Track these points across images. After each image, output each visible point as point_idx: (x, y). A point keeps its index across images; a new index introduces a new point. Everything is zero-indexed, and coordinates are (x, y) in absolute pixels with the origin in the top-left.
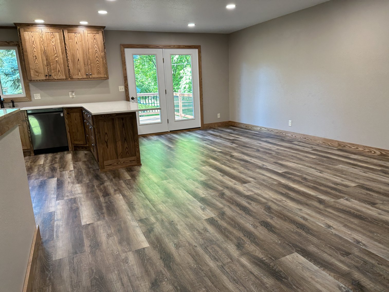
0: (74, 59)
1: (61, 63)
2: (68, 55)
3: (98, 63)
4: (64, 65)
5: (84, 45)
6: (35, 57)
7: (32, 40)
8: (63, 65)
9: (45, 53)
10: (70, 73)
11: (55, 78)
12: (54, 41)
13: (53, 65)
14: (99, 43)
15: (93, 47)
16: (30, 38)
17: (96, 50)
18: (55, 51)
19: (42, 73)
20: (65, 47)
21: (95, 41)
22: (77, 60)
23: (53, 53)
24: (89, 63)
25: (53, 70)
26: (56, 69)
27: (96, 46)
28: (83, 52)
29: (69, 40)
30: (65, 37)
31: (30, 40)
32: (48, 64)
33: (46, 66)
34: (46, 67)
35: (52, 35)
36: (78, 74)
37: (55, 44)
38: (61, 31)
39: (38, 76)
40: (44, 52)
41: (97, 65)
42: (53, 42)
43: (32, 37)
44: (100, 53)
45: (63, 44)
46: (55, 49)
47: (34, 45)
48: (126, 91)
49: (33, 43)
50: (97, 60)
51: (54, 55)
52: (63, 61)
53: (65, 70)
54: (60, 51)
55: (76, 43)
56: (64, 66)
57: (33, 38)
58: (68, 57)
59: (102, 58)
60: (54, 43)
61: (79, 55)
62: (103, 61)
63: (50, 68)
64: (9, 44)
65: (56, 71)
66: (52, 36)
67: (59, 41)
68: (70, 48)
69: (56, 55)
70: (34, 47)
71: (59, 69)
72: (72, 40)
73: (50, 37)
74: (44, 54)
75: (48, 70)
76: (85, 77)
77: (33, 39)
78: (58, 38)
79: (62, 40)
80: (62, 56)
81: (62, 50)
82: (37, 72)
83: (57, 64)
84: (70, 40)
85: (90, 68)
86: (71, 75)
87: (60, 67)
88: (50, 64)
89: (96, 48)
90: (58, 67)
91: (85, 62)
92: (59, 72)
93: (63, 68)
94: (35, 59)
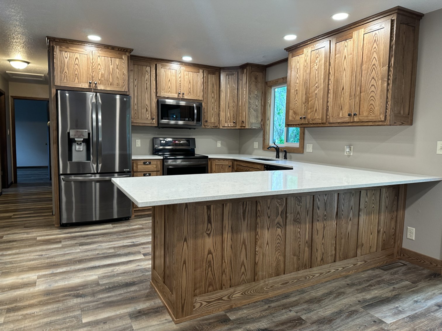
0: (337, 88)
1: (320, 97)
2: (330, 82)
3: (372, 91)
5: (355, 59)
6: (296, 92)
7: (297, 68)
8: (322, 100)
10: (328, 114)
11: (311, 121)
12: (318, 62)
13: (311, 102)
14: (382, 48)
15: (370, 60)
16: (296, 65)
17: (374, 65)
18: (317, 79)
19: (299, 115)
20: (329, 69)
21: (375, 45)
22: (340, 89)
23: (314, 82)
24: (358, 93)
25: (310, 108)
26: (314, 107)
27: (375, 55)
29: (335, 55)
30: (331, 51)
32: (307, 101)
33: (304, 103)
34: (304, 105)
35: (317, 53)
36: (339, 115)
37: (318, 67)
38: (328, 44)
40: (305, 83)
41: (371, 95)
43: (298, 62)
44: (381, 69)
45: (328, 64)
46: (317, 76)
47: (297, 75)
49: (297, 71)
50: (372, 85)
51: (315, 85)
52: (323, 93)
53: (322, 109)
54: (322, 77)
56: (323, 103)
57: (299, 64)
58: (330, 86)
59: (382, 79)
60: (318, 65)
62: (382, 84)
63: (307, 107)
65: (313, 111)
66: (317, 55)
67: (323, 61)
68: (335, 70)
70: (297, 78)
71: (316, 107)
72: (340, 53)
73: (315, 57)
74: (305, 85)
75: (305, 109)
76: (347, 119)
78: (323, 56)
79: (327, 58)
80: (323, 85)
81: (325, 75)
82: (295, 113)
83: (316, 98)
84: (337, 56)
85: (357, 103)
86: (328, 117)
87: (318, 104)
88: (309, 100)
89: (374, 59)
90: (316, 104)
91: (352, 91)
92: (316, 112)
93: (321, 106)
94: (296, 95)
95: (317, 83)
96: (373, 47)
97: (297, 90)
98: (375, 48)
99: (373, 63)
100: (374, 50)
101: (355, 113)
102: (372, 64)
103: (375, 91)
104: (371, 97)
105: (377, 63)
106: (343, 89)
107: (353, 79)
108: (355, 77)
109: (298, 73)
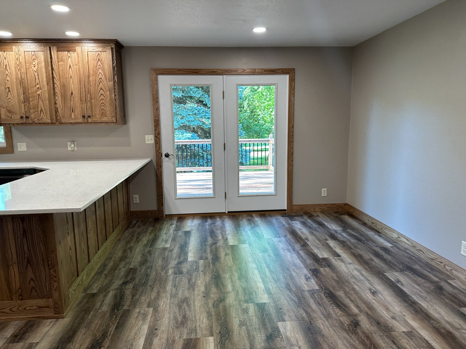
0: (65, 92)
1: (45, 99)
2: (56, 86)
3: (102, 99)
4: (49, 102)
5: (81, 70)
6: (7, 90)
7: (5, 64)
8: (47, 102)
9: (21, 82)
10: (58, 115)
11: (36, 120)
12: (36, 64)
13: (33, 102)
14: (106, 67)
15: (96, 74)
16: (2, 60)
17: (101, 78)
18: (37, 80)
19: (16, 114)
20: (52, 74)
21: (99, 63)
22: (69, 94)
23: (34, 83)
24: (89, 99)
25: (33, 108)
26: (38, 108)
27: (100, 71)
28: (80, 81)
29: (58, 62)
30: (53, 57)
31: (2, 63)
32: (26, 100)
33: (22, 102)
34: (23, 104)
35: (33, 55)
36: (71, 116)
37: (37, 70)
38: (47, 49)
39: (11, 118)
40: (20, 82)
41: (101, 102)
43: (5, 59)
44: (107, 83)
45: (50, 68)
46: (37, 77)
47: (6, 72)
48: (156, 143)
49: (6, 67)
50: (102, 94)
51: (36, 86)
52: (49, 95)
53: (50, 110)
54: (45, 79)
55: (70, 66)
56: (49, 104)
57: (7, 60)
58: (56, 89)
59: (110, 91)
60: (36, 67)
61: (74, 86)
62: (110, 94)
65: (38, 111)
66: (34, 57)
67: (43, 64)
68: (59, 75)
69: (38, 86)
70: (7, 75)
71: (41, 107)
72: (64, 62)
73: (31, 59)
74: (20, 84)
75: (25, 108)
76: (81, 120)
77: (6, 62)
78: (42, 59)
79: (48, 63)
80: (47, 87)
81: (48, 78)
82: (10, 112)
83: (40, 99)
84: (60, 63)
85: (89, 107)
86: (58, 117)
87: (44, 105)
88: (29, 100)
89: (100, 74)
90: (41, 105)
91: (83, 97)
92: (42, 112)
93: (48, 107)
94: (8, 93)
95: (38, 84)
96: (98, 65)
97: (9, 88)
98: (100, 65)
100: (99, 67)
101: (88, 115)
102: (99, 78)
103: (105, 99)
104: (101, 104)
105: (103, 78)
106: (72, 94)
107: (82, 87)
108: (83, 85)
109: (7, 70)
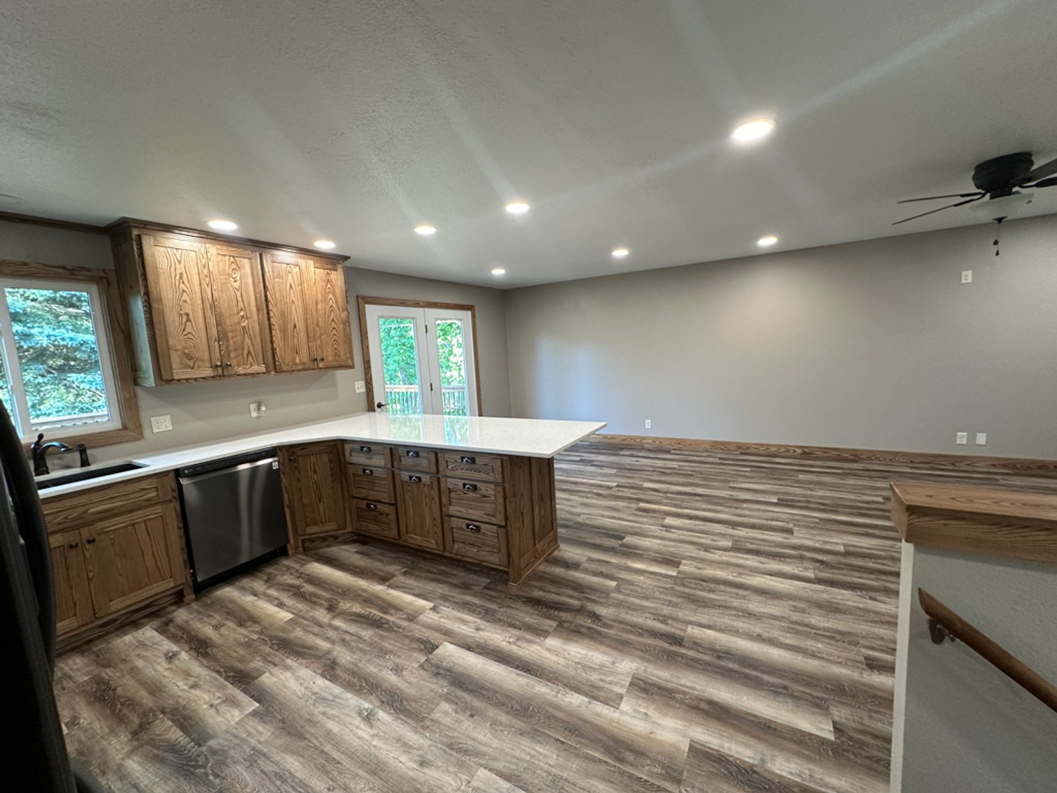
0: (284, 324)
1: (254, 334)
2: (271, 314)
3: (334, 335)
4: (261, 340)
5: (307, 292)
6: (185, 318)
7: (178, 272)
8: (258, 340)
9: (214, 306)
10: (276, 359)
11: (241, 370)
12: (238, 278)
13: (235, 339)
14: (338, 291)
15: (326, 300)
16: (173, 264)
17: (332, 306)
18: (241, 304)
19: (202, 360)
20: (266, 296)
21: (329, 286)
22: (290, 327)
23: (235, 309)
25: (235, 350)
26: (243, 348)
27: (331, 296)
28: (306, 309)
29: (274, 278)
30: (266, 270)
31: (173, 269)
32: (222, 337)
33: (216, 340)
34: (217, 343)
35: (232, 262)
36: (294, 360)
37: (241, 287)
38: (256, 256)
39: (193, 368)
40: (211, 305)
41: (334, 339)
42: (235, 281)
43: (180, 262)
44: (340, 313)
45: (262, 287)
46: (240, 299)
48: (367, 391)
49: (181, 278)
50: (334, 328)
51: (238, 313)
52: (260, 329)
53: (263, 352)
54: (253, 303)
55: (291, 286)
56: (262, 342)
57: (182, 265)
58: (272, 319)
59: (344, 324)
60: (238, 283)
61: (297, 316)
62: (344, 329)
63: (228, 346)
64: (74, 274)
65: (242, 354)
66: (234, 266)
67: (250, 279)
68: (276, 298)
69: (242, 313)
70: (184, 291)
71: (249, 348)
72: (282, 279)
73: (229, 268)
74: (211, 309)
75: (220, 351)
77: (180, 268)
78: (248, 271)
79: (257, 277)
80: (258, 316)
81: (259, 302)
82: (189, 357)
83: (246, 335)
84: (276, 280)
85: (319, 346)
86: (277, 363)
87: (252, 343)
88: (227, 336)
89: (331, 300)
90: (248, 345)
91: (310, 331)
92: (250, 356)
93: (260, 347)
94: (186, 323)
95: (242, 310)
97: (187, 314)
98: (329, 288)
99: (330, 304)
101: (320, 357)
103: (338, 335)
104: (334, 341)
105: (334, 305)
106: (295, 327)
108: (310, 316)
109: (183, 283)
